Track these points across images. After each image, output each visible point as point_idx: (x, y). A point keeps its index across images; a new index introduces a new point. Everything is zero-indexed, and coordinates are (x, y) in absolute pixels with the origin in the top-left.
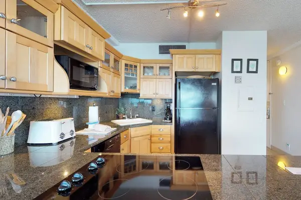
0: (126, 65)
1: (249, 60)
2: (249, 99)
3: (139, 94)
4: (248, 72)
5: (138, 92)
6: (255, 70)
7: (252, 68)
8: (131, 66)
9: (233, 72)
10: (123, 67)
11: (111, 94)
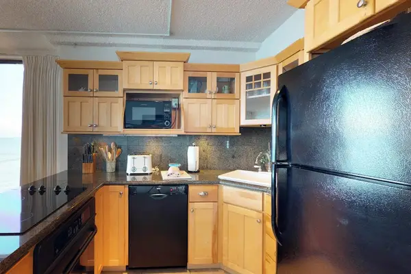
8: (258, 77)
10: (244, 83)
11: (209, 130)
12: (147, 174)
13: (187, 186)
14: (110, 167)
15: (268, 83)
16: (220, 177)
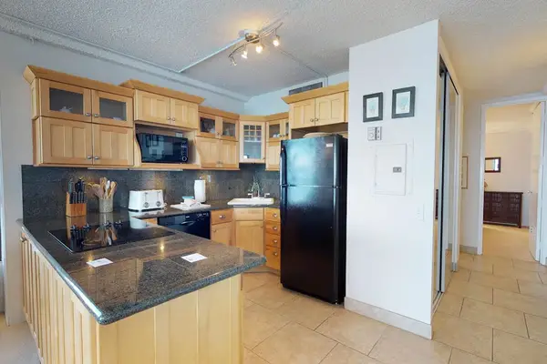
0: (246, 127)
1: (395, 92)
2: (394, 171)
3: (265, 164)
4: (395, 116)
5: (263, 161)
6: (408, 111)
7: (403, 107)
8: (252, 127)
9: (366, 120)
10: (242, 131)
11: (217, 166)
12: (160, 209)
13: (209, 212)
14: (106, 206)
15: (259, 133)
16: (229, 203)
